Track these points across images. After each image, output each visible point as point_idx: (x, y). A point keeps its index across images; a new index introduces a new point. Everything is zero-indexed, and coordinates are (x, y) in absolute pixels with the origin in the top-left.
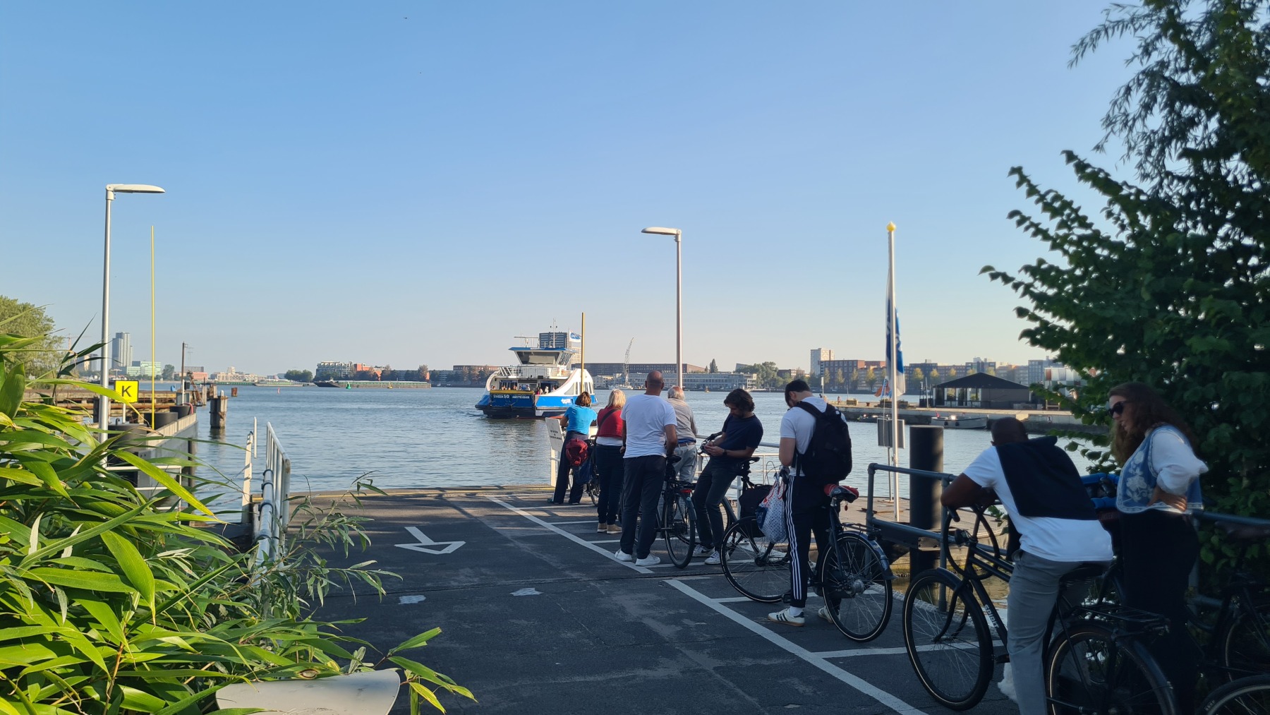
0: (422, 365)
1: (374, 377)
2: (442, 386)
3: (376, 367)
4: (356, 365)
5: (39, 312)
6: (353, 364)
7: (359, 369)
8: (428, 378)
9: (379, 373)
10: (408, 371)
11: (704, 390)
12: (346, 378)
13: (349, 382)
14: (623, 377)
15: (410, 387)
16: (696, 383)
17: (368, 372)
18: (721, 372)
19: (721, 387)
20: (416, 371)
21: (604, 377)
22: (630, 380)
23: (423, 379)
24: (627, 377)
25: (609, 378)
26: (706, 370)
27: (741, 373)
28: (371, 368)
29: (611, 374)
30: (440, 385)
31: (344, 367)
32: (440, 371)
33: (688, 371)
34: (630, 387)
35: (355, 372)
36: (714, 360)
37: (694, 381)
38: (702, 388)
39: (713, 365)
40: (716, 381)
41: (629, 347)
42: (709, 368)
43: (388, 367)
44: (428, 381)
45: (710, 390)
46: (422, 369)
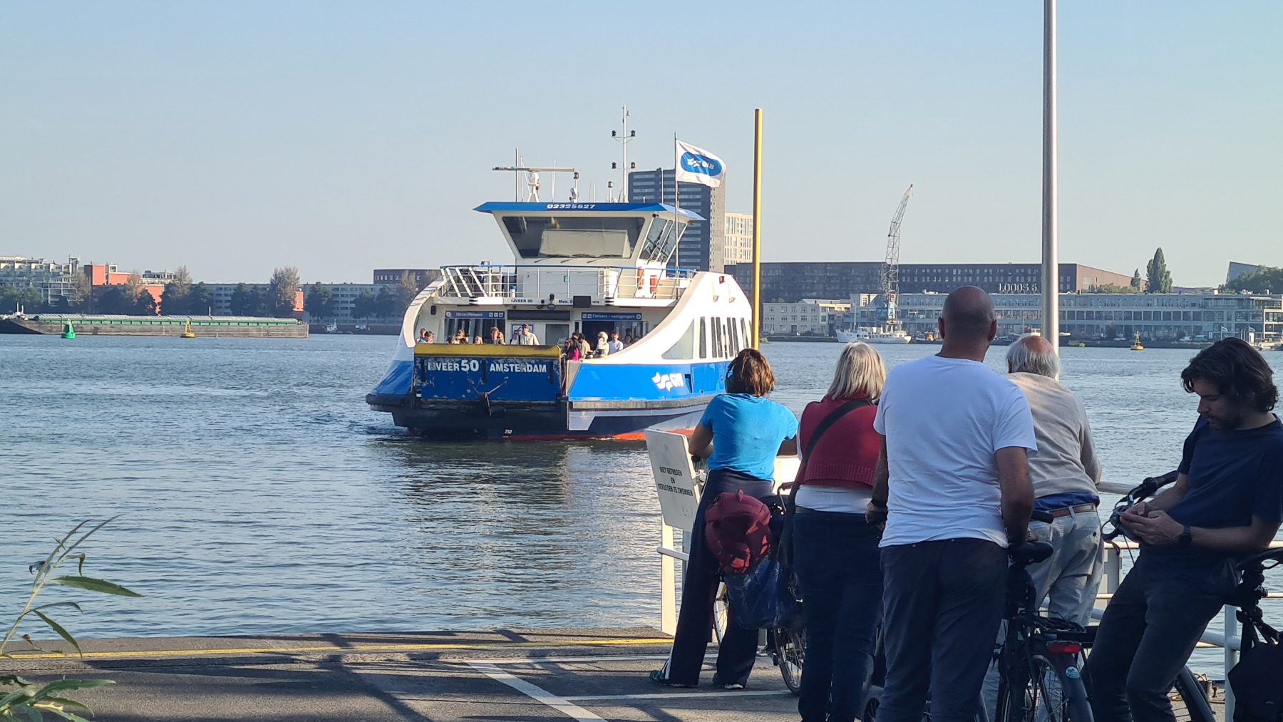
0: (281, 267)
1: (142, 305)
2: (342, 330)
3: (149, 274)
4: (88, 270)
6: (81, 264)
7: (98, 280)
8: (299, 305)
9: (157, 293)
10: (240, 285)
11: (1128, 344)
12: (62, 306)
13: (71, 319)
14: (882, 303)
15: (246, 334)
16: (1104, 324)
17: (126, 287)
18: (1180, 290)
19: (1182, 335)
20: (264, 287)
21: (823, 304)
22: (901, 314)
23: (285, 310)
24: (892, 305)
25: (839, 307)
26: (1135, 281)
27: (1245, 292)
28: (133, 278)
29: (843, 295)
30: (334, 327)
31: (55, 275)
32: (336, 288)
33: (1078, 288)
34: (900, 334)
35: (87, 289)
36: (1158, 254)
37: (1099, 316)
38: (1121, 337)
39: (1156, 266)
40: (1167, 316)
41: (901, 214)
42: (1144, 276)
43: (182, 274)
44: (299, 317)
45: (1147, 343)
46: (281, 281)
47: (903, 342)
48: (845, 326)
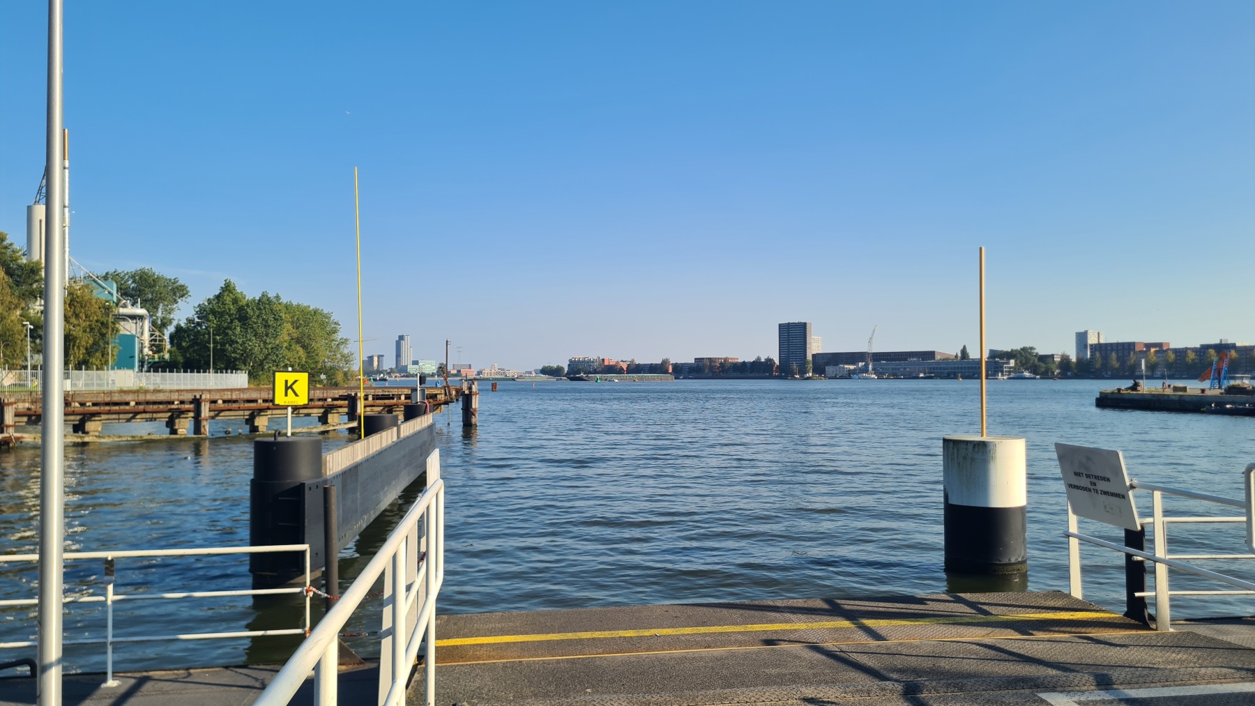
0: (664, 358)
1: (620, 371)
2: (684, 378)
3: (622, 361)
4: (603, 360)
5: (327, 316)
6: (601, 358)
7: (606, 363)
8: (670, 371)
9: (625, 366)
10: (651, 364)
11: (955, 377)
12: (595, 372)
13: (598, 376)
14: (866, 366)
15: (654, 379)
16: (946, 371)
17: (615, 366)
18: (973, 359)
19: (974, 375)
20: (659, 365)
21: (846, 366)
22: (873, 369)
23: (666, 372)
24: (870, 366)
25: (852, 367)
26: (956, 356)
27: (997, 359)
28: (617, 362)
29: (853, 363)
30: (682, 377)
31: (593, 362)
32: (682, 364)
33: (936, 359)
34: (873, 376)
35: (603, 366)
36: (964, 347)
37: (944, 369)
38: (952, 376)
39: (964, 351)
40: (969, 368)
41: (873, 335)
42: (959, 355)
43: (633, 361)
44: (670, 373)
45: (964, 377)
46: (665, 362)
47: (874, 378)
48: (854, 374)
